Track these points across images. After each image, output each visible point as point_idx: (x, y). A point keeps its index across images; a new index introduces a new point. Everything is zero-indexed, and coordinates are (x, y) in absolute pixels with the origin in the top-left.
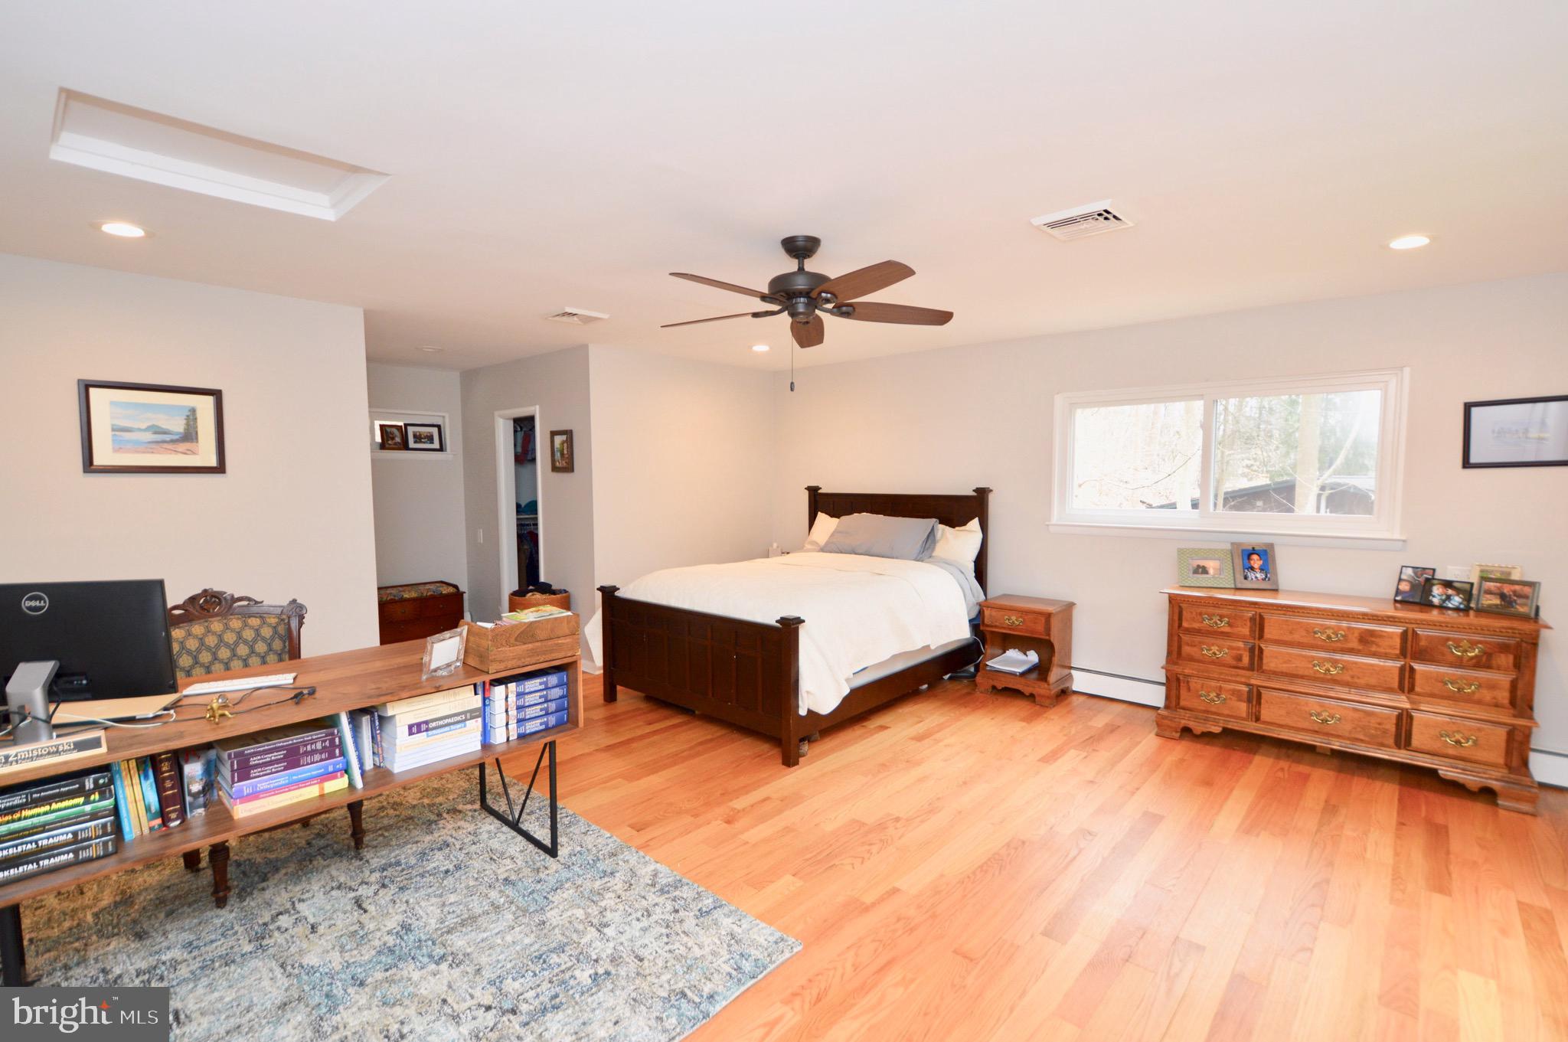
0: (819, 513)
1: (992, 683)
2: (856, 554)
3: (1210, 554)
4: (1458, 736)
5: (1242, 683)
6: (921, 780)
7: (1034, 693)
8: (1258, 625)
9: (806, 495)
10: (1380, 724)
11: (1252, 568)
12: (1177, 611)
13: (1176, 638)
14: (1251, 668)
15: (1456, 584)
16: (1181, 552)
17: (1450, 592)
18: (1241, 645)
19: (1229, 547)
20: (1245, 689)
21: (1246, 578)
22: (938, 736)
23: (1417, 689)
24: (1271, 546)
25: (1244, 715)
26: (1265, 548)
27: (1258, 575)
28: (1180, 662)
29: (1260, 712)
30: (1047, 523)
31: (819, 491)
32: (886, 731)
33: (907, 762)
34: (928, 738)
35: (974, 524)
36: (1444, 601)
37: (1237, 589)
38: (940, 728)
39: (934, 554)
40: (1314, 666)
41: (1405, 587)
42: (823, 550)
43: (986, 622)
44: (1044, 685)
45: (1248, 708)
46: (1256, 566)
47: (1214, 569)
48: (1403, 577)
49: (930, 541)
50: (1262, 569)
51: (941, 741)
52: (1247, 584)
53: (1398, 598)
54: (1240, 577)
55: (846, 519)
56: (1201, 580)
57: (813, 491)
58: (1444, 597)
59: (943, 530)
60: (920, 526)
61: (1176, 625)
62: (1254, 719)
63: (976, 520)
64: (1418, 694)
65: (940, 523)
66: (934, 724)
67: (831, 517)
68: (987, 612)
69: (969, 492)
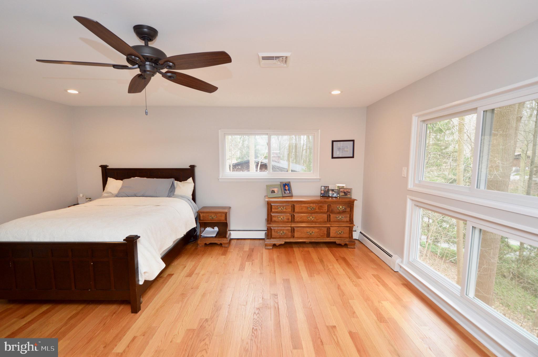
0: (109, 178)
1: (205, 242)
2: (137, 196)
3: (275, 186)
4: (340, 232)
5: (289, 227)
6: (204, 295)
7: (222, 243)
8: (293, 207)
9: (100, 169)
10: (323, 232)
11: (286, 190)
12: (270, 206)
13: (270, 215)
14: (291, 222)
15: (335, 190)
16: (267, 186)
17: (333, 192)
18: (289, 215)
19: (279, 183)
20: (290, 228)
21: (285, 193)
22: (197, 271)
23: (331, 220)
24: (290, 182)
25: (290, 236)
26: (288, 183)
27: (288, 192)
28: (271, 223)
29: (294, 235)
30: (219, 178)
31: (108, 167)
32: (173, 276)
33: (192, 289)
34: (193, 274)
35: (190, 180)
36: (332, 195)
37: (283, 197)
38: (195, 268)
39: (175, 193)
40: (308, 218)
41: (322, 192)
42: (117, 196)
43: (201, 219)
44: (225, 239)
45: (291, 234)
46: (287, 189)
47: (277, 191)
48: (322, 189)
49: (172, 188)
50: (288, 190)
51: (199, 274)
52: (286, 195)
53: (321, 195)
54: (283, 193)
55: (126, 180)
56: (274, 195)
57: (104, 168)
58: (332, 194)
59: (177, 183)
60: (166, 182)
61: (270, 211)
62: (292, 237)
63: (191, 178)
64: (331, 222)
65: (175, 180)
66: (191, 267)
67: (116, 180)
68: (201, 215)
69: (188, 167)
